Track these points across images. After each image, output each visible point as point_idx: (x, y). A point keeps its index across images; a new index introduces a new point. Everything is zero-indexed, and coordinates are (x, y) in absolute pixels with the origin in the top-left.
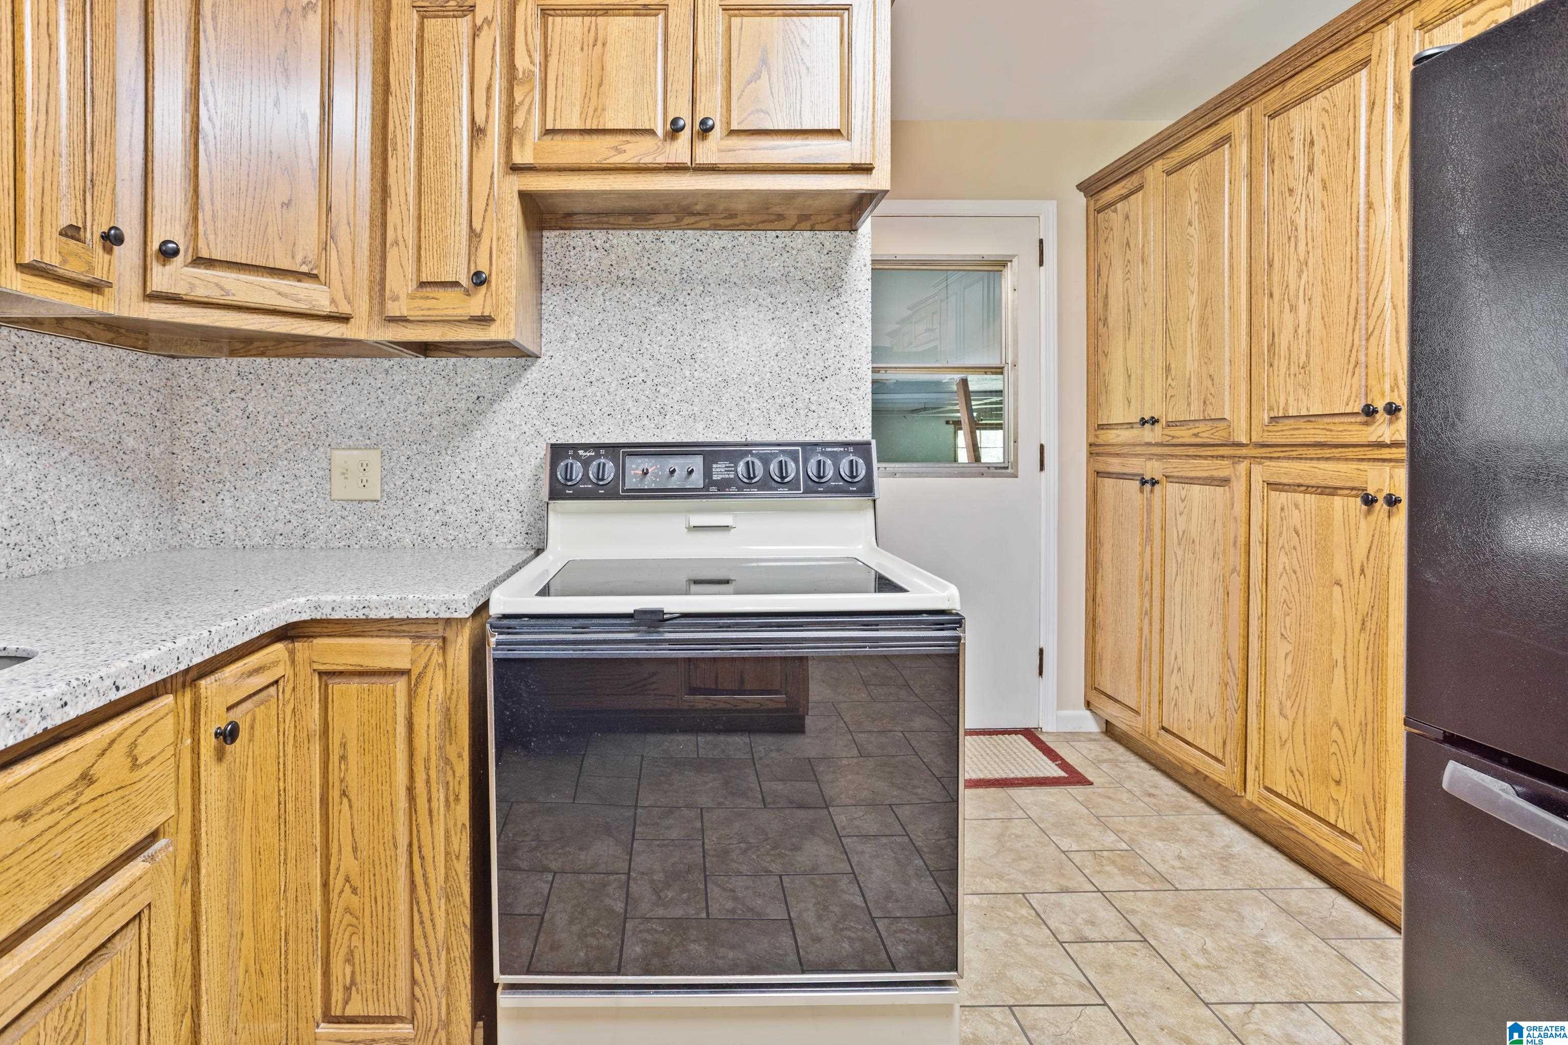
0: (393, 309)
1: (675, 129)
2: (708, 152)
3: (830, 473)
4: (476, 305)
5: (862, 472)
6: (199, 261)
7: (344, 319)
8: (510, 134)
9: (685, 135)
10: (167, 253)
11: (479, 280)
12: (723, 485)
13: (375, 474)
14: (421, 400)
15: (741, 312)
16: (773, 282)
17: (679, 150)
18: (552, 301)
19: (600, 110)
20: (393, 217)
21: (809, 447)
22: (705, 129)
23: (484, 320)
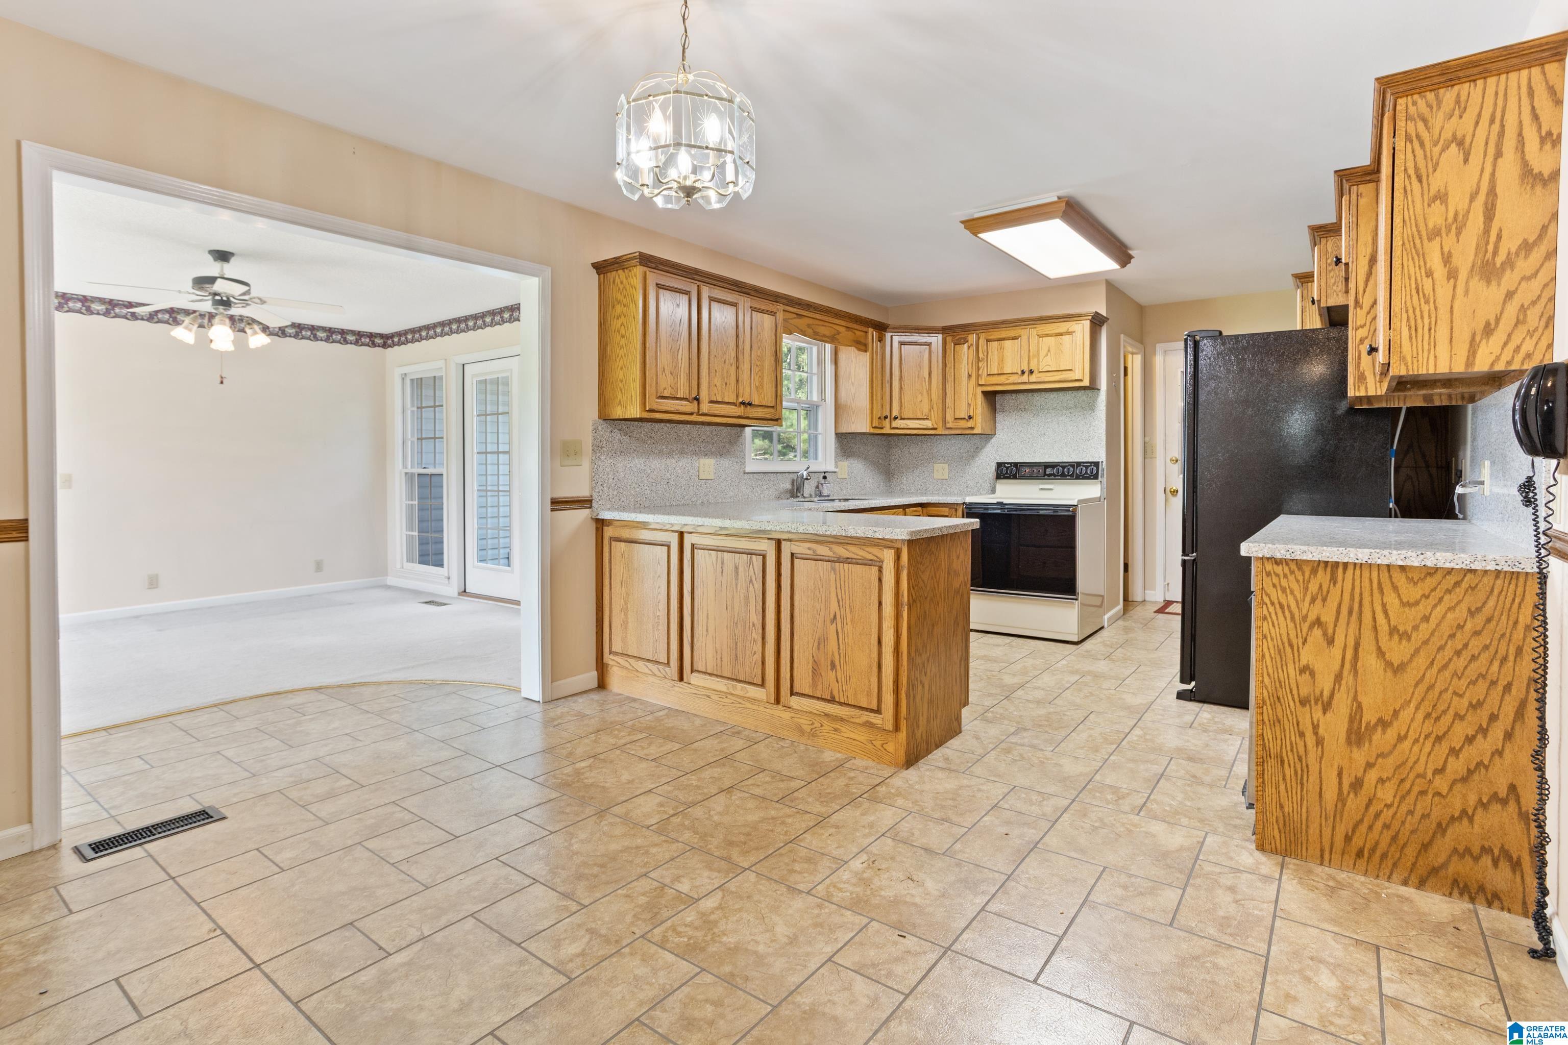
0: (948, 426)
1: (1023, 372)
2: (1033, 378)
3: (1084, 472)
4: (970, 424)
5: (1095, 472)
6: (902, 419)
7: (935, 429)
8: (978, 376)
9: (1026, 374)
10: (896, 418)
11: (970, 417)
12: (1049, 475)
13: (946, 471)
14: (960, 448)
15: (1061, 419)
16: (1071, 408)
17: (1025, 378)
18: (999, 417)
19: (1002, 368)
20: (948, 400)
21: (1079, 464)
22: (1031, 372)
23: (972, 428)
